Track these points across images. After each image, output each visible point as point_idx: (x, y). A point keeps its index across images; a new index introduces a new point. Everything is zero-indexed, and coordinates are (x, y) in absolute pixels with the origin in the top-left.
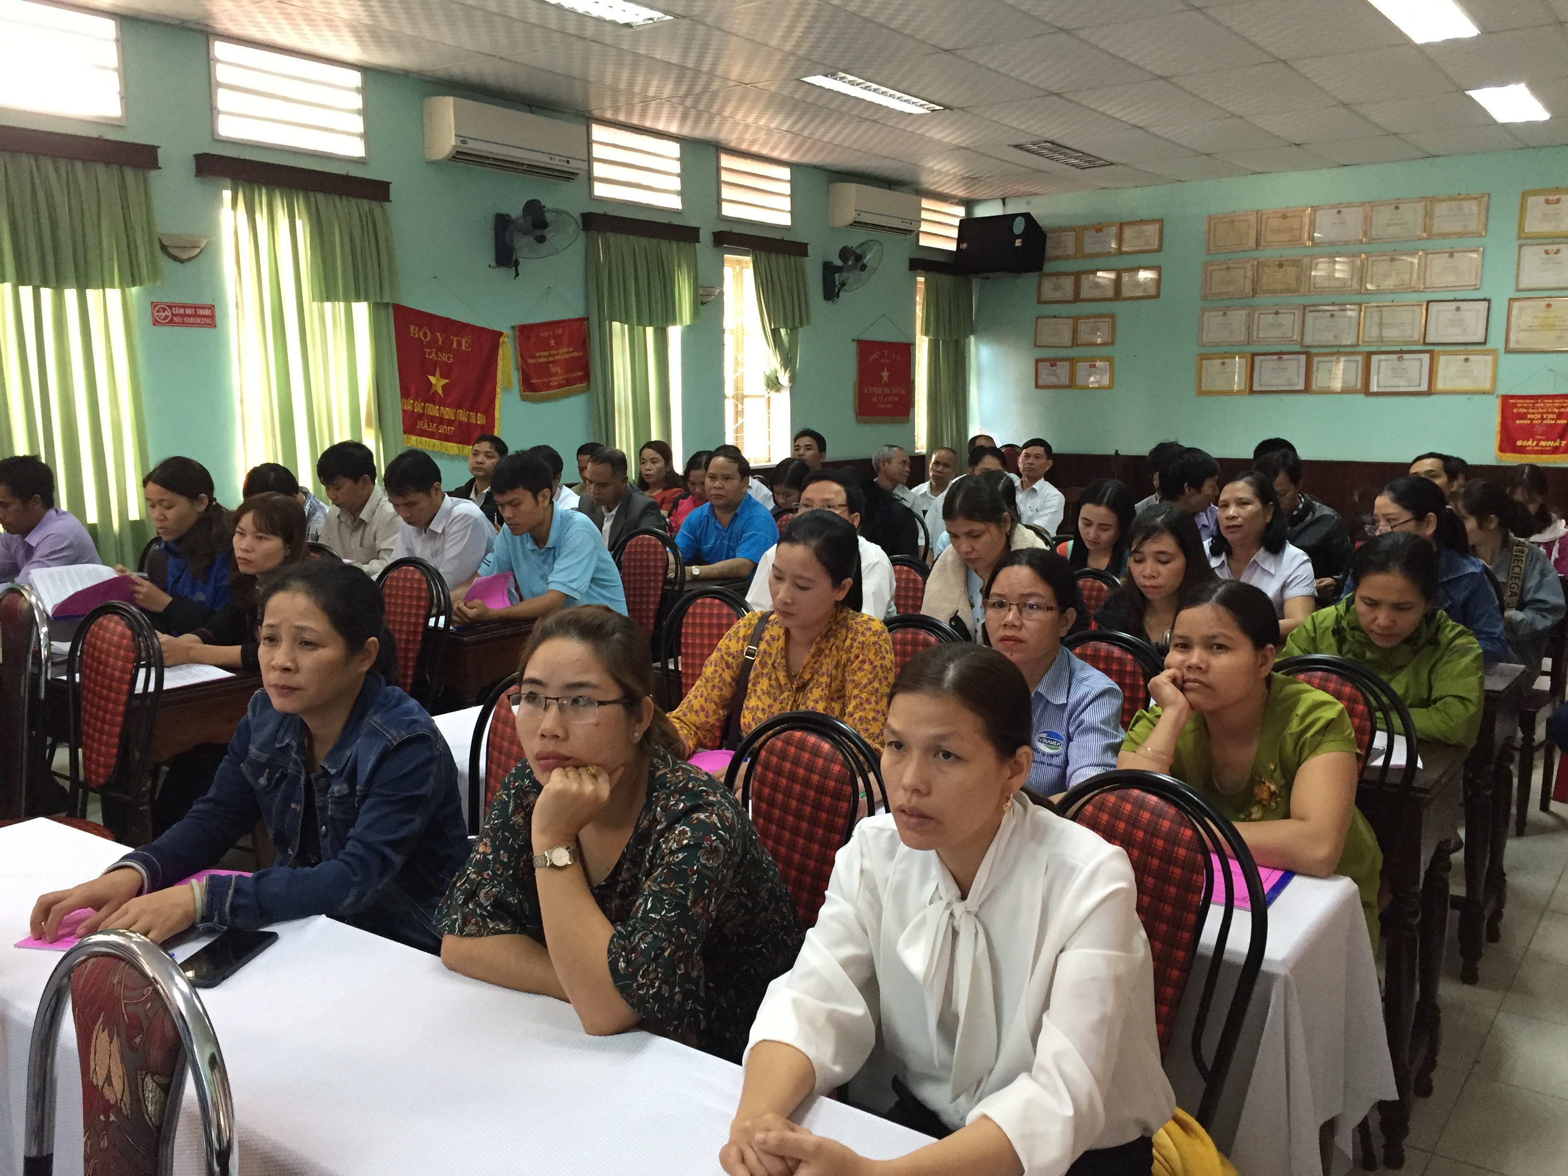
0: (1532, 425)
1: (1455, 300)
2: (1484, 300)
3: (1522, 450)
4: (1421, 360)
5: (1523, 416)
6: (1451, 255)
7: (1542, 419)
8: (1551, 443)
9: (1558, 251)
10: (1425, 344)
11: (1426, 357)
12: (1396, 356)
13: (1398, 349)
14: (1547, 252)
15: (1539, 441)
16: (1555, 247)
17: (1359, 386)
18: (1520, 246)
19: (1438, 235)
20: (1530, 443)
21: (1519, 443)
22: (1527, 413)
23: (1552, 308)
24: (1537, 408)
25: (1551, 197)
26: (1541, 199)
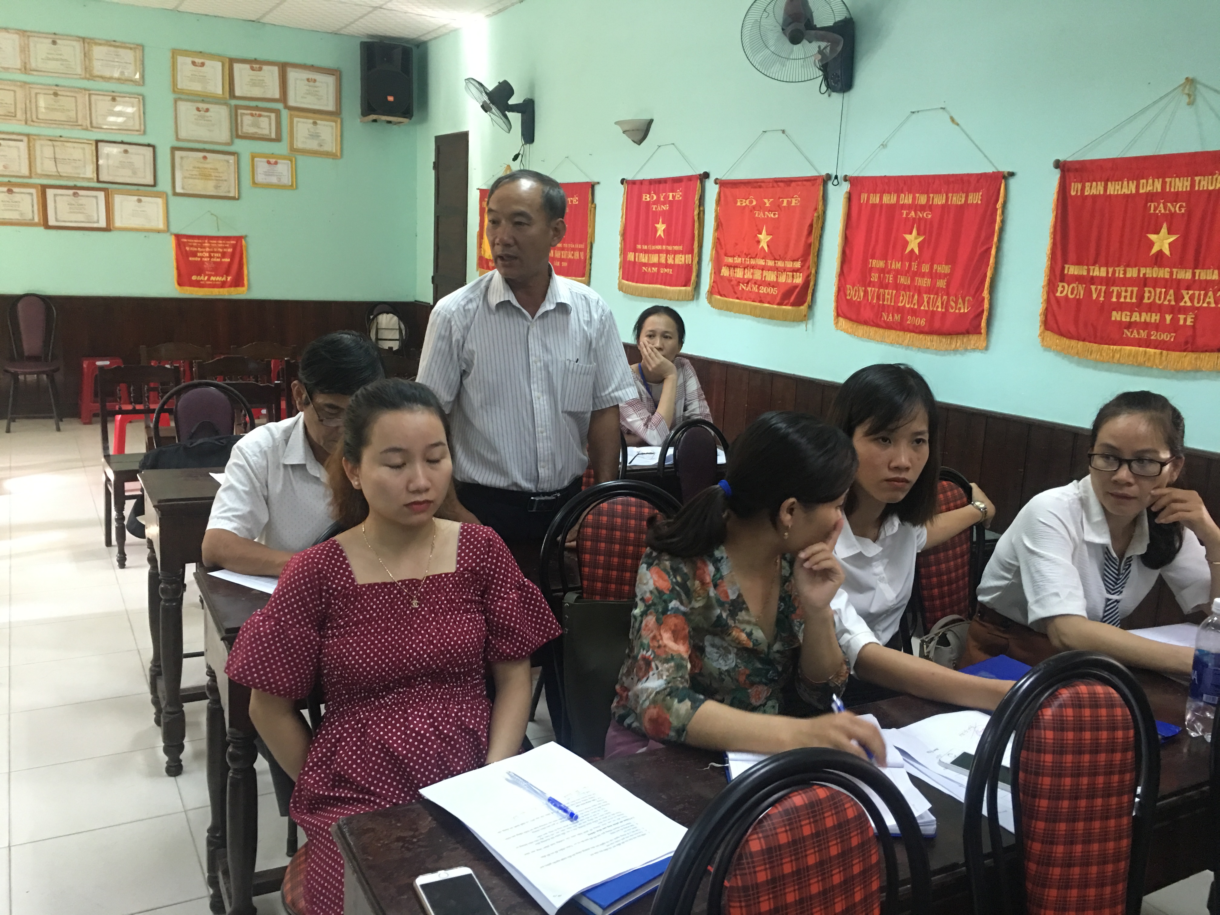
0: (202, 262)
1: (122, 143)
2: (149, 145)
3: (198, 284)
4: (97, 197)
5: (194, 254)
6: (114, 99)
7: (210, 257)
8: (219, 278)
9: (207, 110)
10: (98, 181)
11: (101, 195)
12: (71, 192)
13: (72, 183)
14: (198, 109)
15: (210, 276)
16: (205, 106)
17: (36, 220)
18: (176, 101)
19: (98, 76)
20: (202, 278)
21: (194, 278)
22: (198, 252)
23: (208, 160)
24: (205, 247)
25: (197, 60)
26: (189, 60)
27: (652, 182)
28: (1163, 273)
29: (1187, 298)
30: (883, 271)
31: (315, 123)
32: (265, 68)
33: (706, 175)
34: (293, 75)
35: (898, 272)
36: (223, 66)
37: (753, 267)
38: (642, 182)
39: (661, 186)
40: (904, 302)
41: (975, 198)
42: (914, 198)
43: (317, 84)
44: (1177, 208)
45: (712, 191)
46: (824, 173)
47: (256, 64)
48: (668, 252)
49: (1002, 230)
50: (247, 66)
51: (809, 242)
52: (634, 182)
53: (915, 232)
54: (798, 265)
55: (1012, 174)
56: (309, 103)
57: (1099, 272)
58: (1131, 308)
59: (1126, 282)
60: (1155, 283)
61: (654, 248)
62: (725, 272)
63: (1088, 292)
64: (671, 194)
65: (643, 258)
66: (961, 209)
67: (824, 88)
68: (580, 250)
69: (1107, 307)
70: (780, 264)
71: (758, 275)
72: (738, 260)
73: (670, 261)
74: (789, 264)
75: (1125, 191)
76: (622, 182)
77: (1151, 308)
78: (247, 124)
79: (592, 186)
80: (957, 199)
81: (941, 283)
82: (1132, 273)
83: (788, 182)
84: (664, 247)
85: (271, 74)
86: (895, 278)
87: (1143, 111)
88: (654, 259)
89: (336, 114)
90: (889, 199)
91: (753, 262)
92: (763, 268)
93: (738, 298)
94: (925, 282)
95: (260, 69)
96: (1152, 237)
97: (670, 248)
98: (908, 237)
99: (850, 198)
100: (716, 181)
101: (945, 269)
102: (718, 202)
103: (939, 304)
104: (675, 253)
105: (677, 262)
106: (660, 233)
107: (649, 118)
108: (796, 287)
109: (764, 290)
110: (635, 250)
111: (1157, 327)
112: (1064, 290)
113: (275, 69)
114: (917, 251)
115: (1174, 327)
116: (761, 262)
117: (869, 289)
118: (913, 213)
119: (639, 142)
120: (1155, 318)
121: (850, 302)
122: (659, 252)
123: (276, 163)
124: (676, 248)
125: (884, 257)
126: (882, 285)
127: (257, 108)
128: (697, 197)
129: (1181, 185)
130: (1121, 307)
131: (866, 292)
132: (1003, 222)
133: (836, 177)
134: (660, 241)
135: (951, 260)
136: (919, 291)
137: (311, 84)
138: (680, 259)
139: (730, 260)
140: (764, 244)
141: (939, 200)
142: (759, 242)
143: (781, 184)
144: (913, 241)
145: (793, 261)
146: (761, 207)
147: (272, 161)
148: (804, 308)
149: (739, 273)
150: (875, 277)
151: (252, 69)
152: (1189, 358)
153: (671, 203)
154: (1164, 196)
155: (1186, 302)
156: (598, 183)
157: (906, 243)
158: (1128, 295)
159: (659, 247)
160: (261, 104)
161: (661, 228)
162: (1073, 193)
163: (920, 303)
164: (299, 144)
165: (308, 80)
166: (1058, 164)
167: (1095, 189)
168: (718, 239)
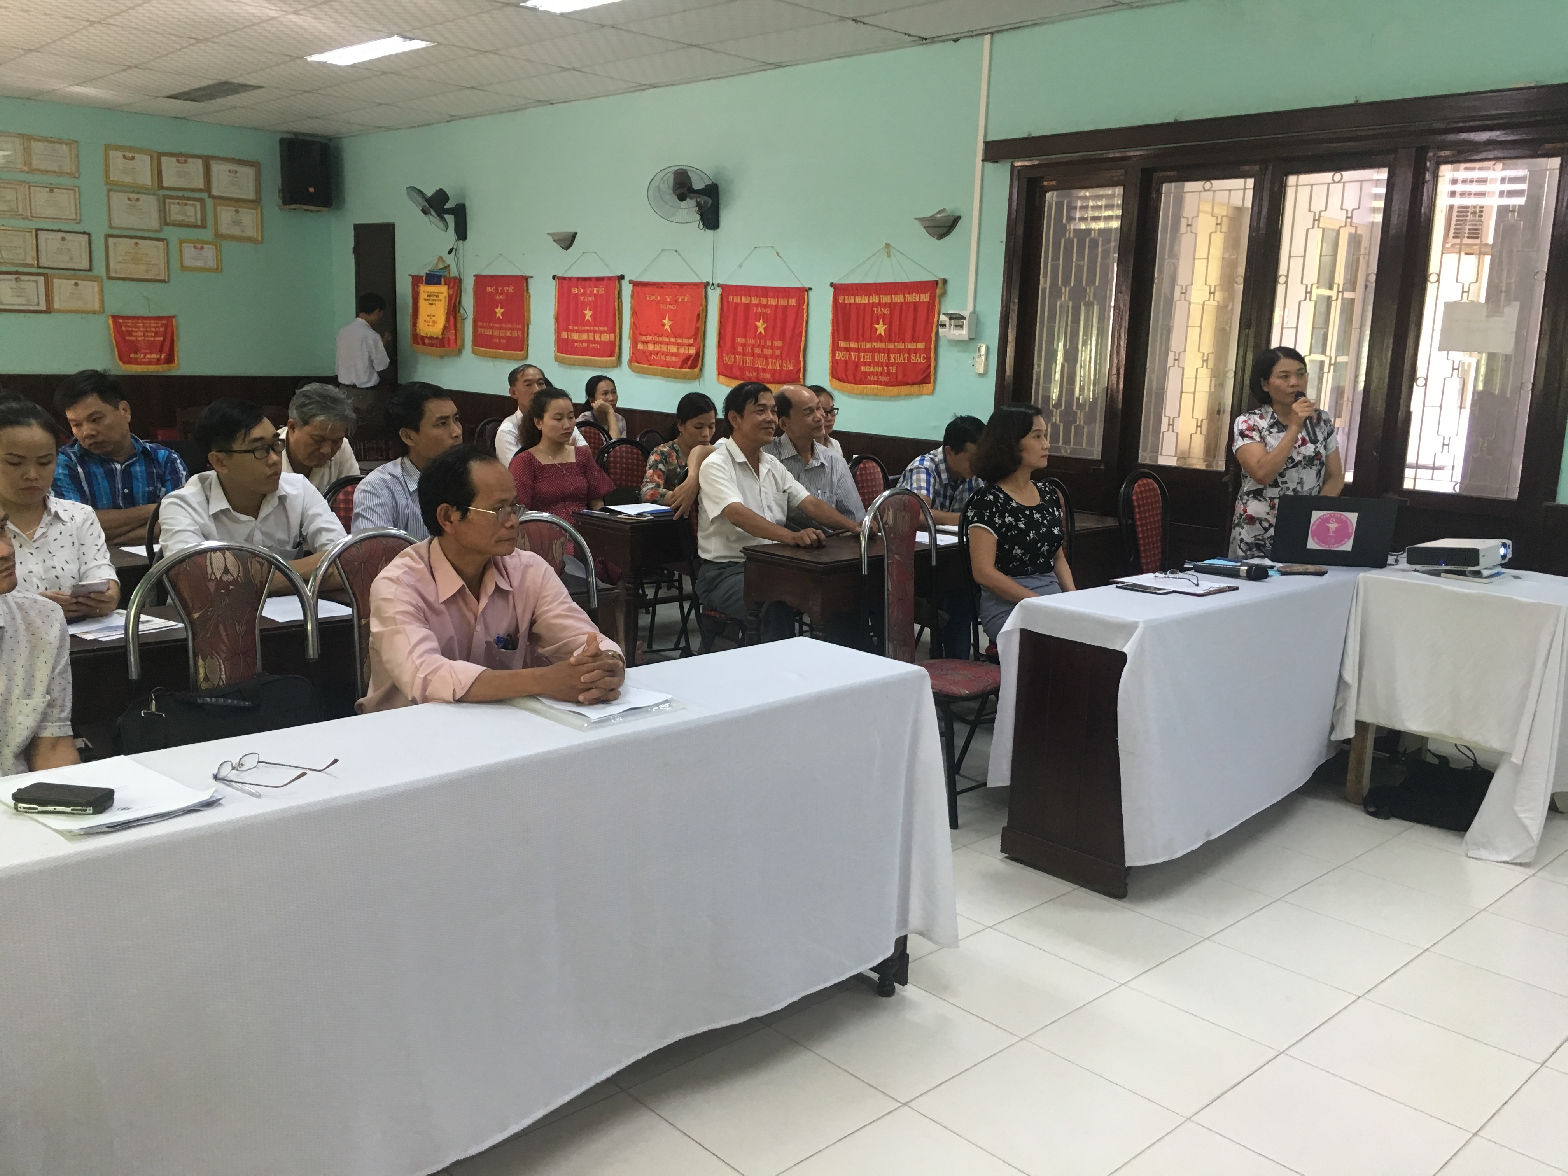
0: (138, 341)
1: (59, 231)
2: (84, 233)
3: (136, 362)
4: (36, 282)
5: (130, 334)
6: (52, 191)
7: (144, 336)
8: (154, 356)
9: (138, 200)
10: (39, 267)
11: (41, 279)
12: (14, 276)
13: (14, 269)
14: (129, 199)
15: (145, 354)
16: (136, 196)
18: (109, 191)
19: (36, 170)
20: (138, 356)
21: (132, 355)
22: (132, 331)
23: (139, 246)
24: (139, 327)
25: (127, 154)
26: (120, 154)
27: (578, 279)
28: (881, 345)
29: (892, 358)
30: (744, 345)
31: (237, 211)
32: (190, 160)
33: (622, 277)
34: (215, 167)
35: (753, 346)
36: (152, 160)
37: (661, 343)
38: (570, 279)
39: (587, 283)
40: (759, 364)
41: (793, 302)
42: (760, 300)
43: (238, 175)
44: (886, 311)
45: (627, 290)
46: (705, 281)
47: (182, 157)
48: (595, 332)
49: (807, 322)
50: (174, 159)
51: (698, 326)
52: (564, 278)
53: (761, 321)
54: (691, 341)
55: (810, 289)
56: (233, 193)
57: (854, 345)
58: (869, 364)
59: (866, 350)
60: (879, 350)
61: (583, 328)
62: (640, 346)
63: (850, 355)
64: (595, 289)
65: (575, 336)
66: (785, 308)
67: (701, 226)
68: (518, 329)
69: (857, 365)
70: (679, 341)
71: (664, 348)
72: (649, 338)
73: (597, 338)
74: (685, 341)
75: (864, 301)
76: (554, 277)
77: (878, 364)
78: (175, 211)
79: (526, 279)
80: (783, 302)
81: (778, 352)
82: (869, 345)
83: (682, 285)
84: (592, 328)
85: (196, 167)
86: (752, 350)
87: (869, 259)
88: (584, 336)
89: (256, 202)
90: (745, 300)
91: (660, 339)
92: (668, 344)
93: (650, 365)
94: (768, 352)
95: (186, 162)
96: (877, 326)
97: (597, 329)
98: (758, 324)
99: (722, 298)
100: (631, 282)
101: (778, 343)
102: (632, 297)
103: (778, 365)
104: (601, 332)
105: (603, 339)
106: (588, 317)
107: (573, 230)
108: (690, 356)
109: (669, 358)
110: (567, 330)
111: (882, 374)
112: (840, 355)
113: (200, 162)
114: (763, 333)
115: (889, 374)
116: (667, 339)
117: (737, 356)
118: (759, 310)
119: (567, 248)
120: (880, 369)
121: (726, 365)
122: (588, 332)
123: (202, 248)
124: (602, 329)
125: (745, 336)
126: (744, 354)
127: (183, 198)
128: (616, 293)
129: (886, 299)
130: (866, 364)
131: (735, 358)
132: (808, 316)
133: (713, 284)
134: (588, 323)
135: (782, 338)
136: (766, 357)
137: (233, 174)
138: (605, 337)
139: (644, 338)
140: (667, 327)
141: (773, 302)
142: (664, 325)
143: (677, 287)
144: (761, 326)
145: (688, 338)
146: (664, 301)
147: (199, 245)
148: (697, 370)
149: (651, 347)
150: (740, 349)
151: (178, 161)
152: (895, 390)
153: (595, 295)
154: (879, 304)
155: (892, 360)
156: (532, 277)
157: (757, 328)
158: (868, 357)
159: (588, 328)
160: (186, 194)
161: (588, 314)
162: (840, 301)
163: (767, 364)
164: (223, 229)
165: (230, 171)
166: (832, 285)
167: (850, 300)
168: (634, 323)
